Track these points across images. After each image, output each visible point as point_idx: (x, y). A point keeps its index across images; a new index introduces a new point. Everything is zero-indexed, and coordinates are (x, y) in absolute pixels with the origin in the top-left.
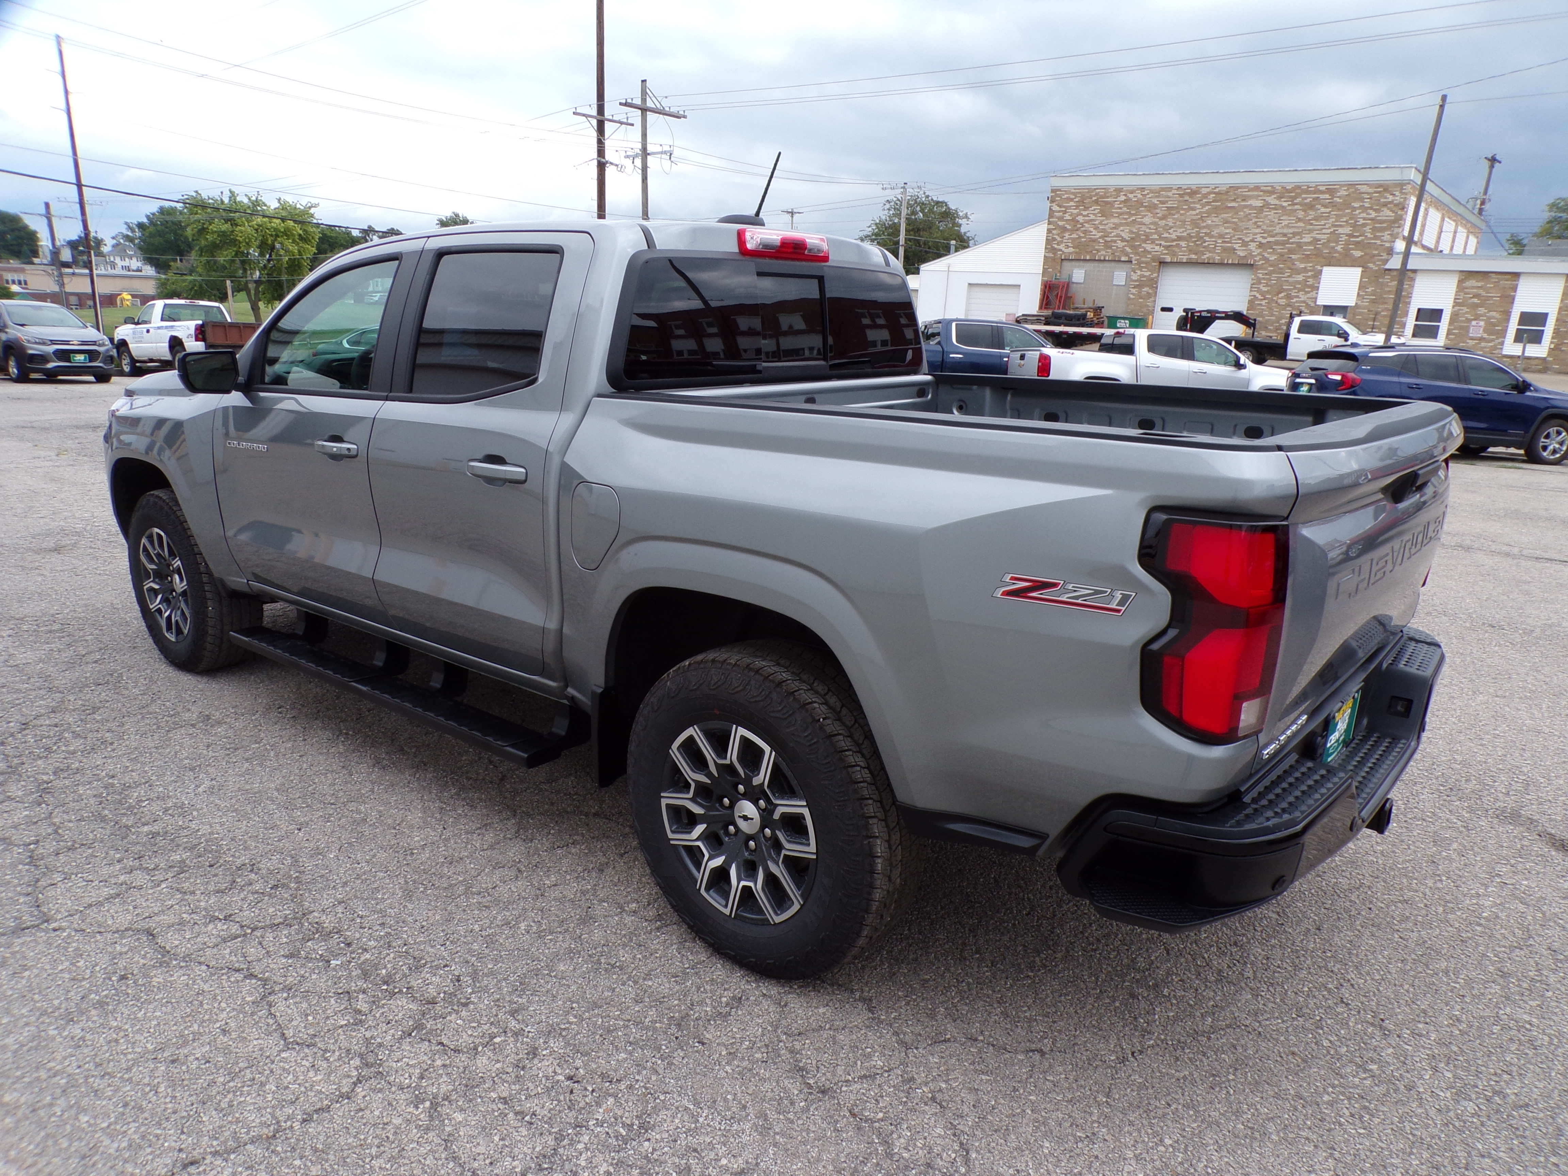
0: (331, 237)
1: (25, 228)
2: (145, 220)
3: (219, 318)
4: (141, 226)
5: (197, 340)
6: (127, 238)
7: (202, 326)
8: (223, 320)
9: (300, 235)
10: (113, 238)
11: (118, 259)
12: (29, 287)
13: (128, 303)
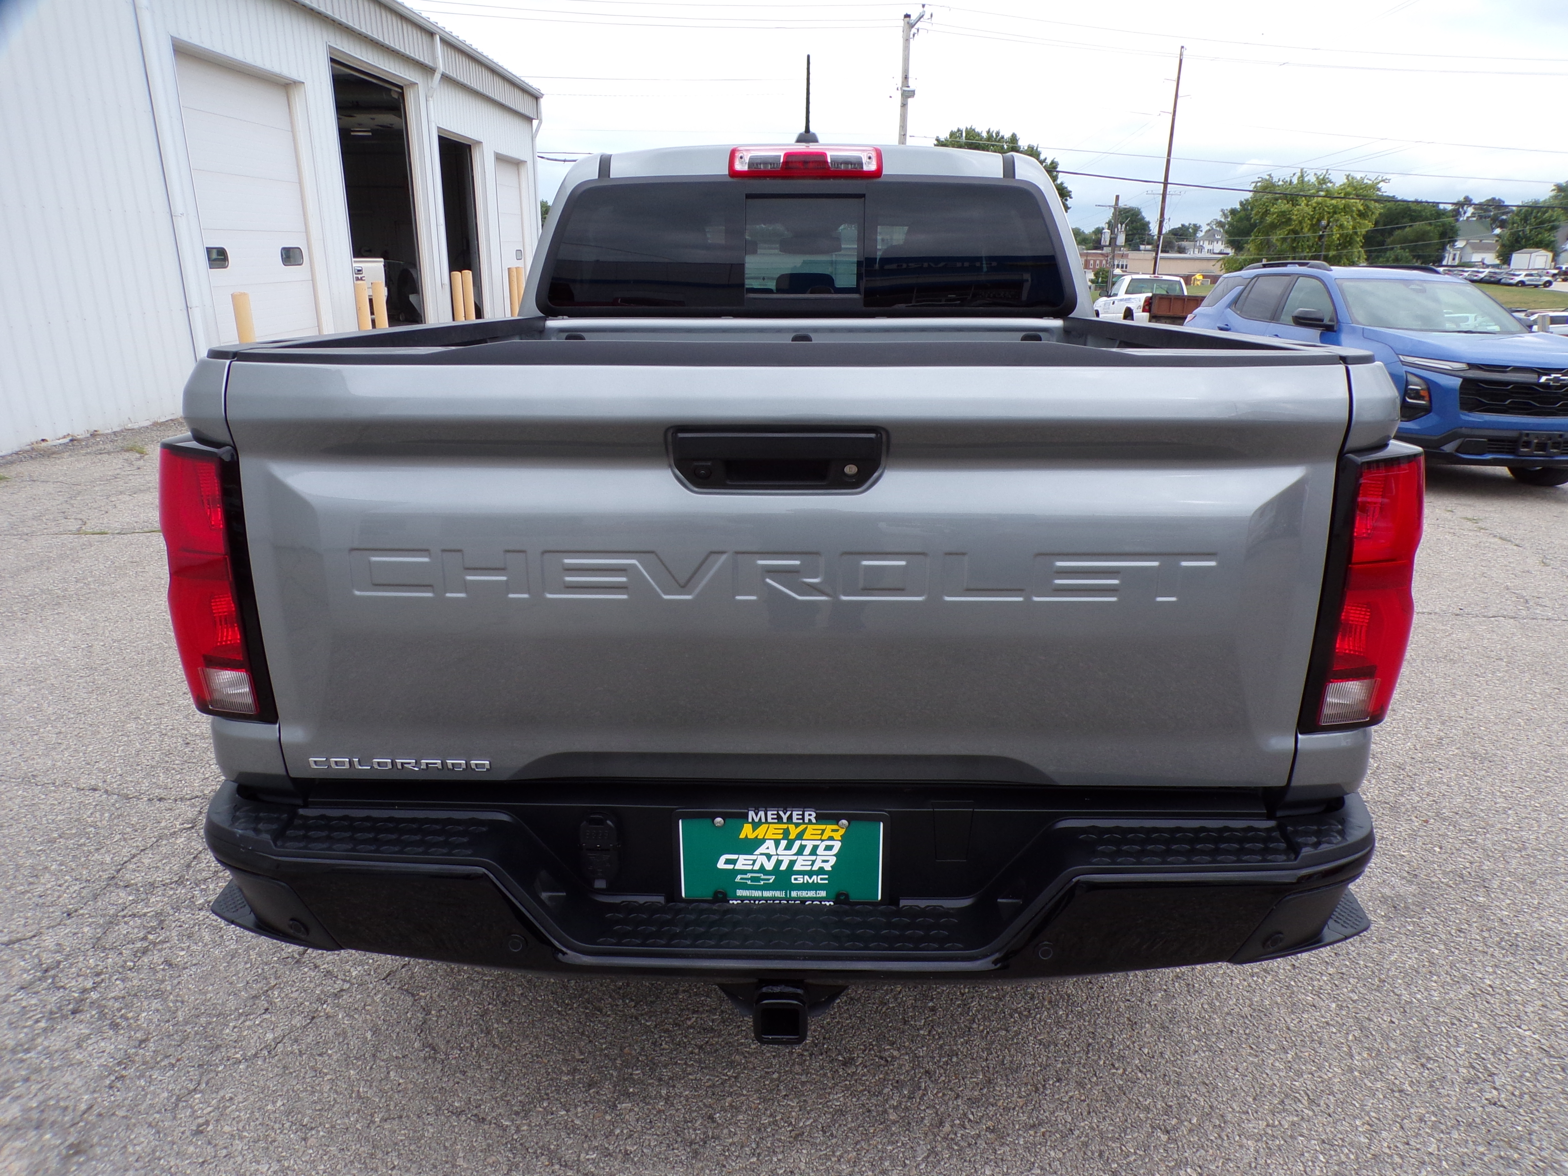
0: (1415, 211)
1: (1142, 219)
2: (1238, 207)
3: (1177, 292)
4: (1233, 212)
5: (1144, 311)
6: (1220, 224)
7: (1151, 298)
8: (1180, 294)
9: (1359, 211)
11: (1206, 243)
12: (1128, 270)
13: (1199, 283)
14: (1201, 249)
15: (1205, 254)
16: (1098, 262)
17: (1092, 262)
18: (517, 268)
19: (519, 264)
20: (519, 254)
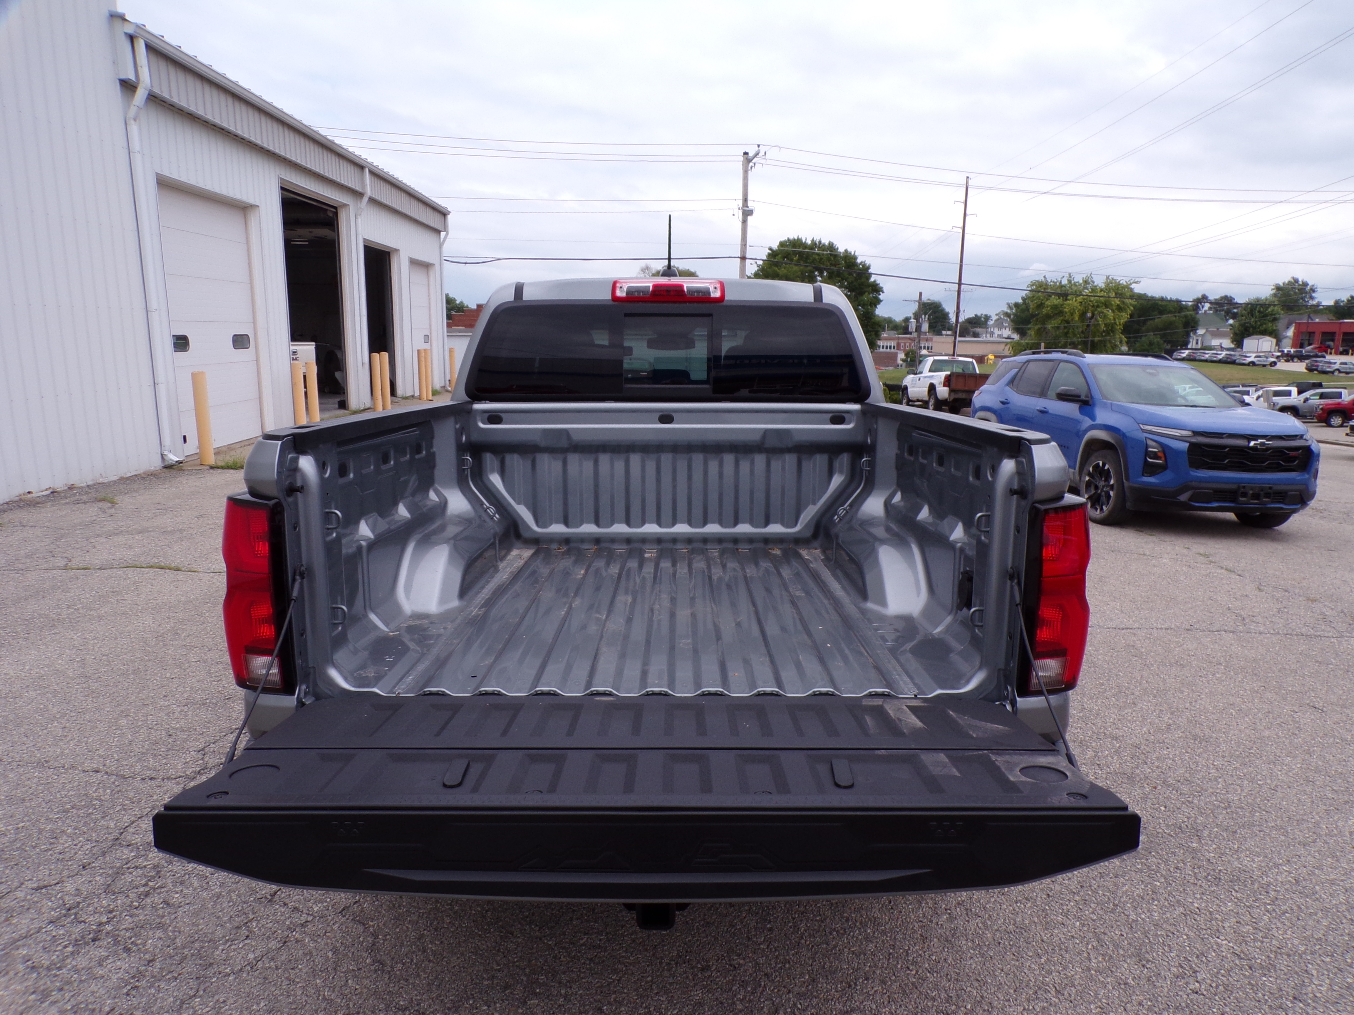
0: (1161, 306)
1: (943, 310)
2: (1020, 302)
3: (970, 371)
4: (1016, 305)
5: (944, 385)
6: (1007, 314)
7: (950, 376)
8: (974, 372)
9: (1118, 305)
10: (997, 315)
11: (996, 329)
12: (933, 350)
13: (990, 362)
14: (992, 334)
15: (995, 338)
16: (907, 344)
17: (902, 344)
18: (425, 350)
19: (427, 346)
20: (427, 338)
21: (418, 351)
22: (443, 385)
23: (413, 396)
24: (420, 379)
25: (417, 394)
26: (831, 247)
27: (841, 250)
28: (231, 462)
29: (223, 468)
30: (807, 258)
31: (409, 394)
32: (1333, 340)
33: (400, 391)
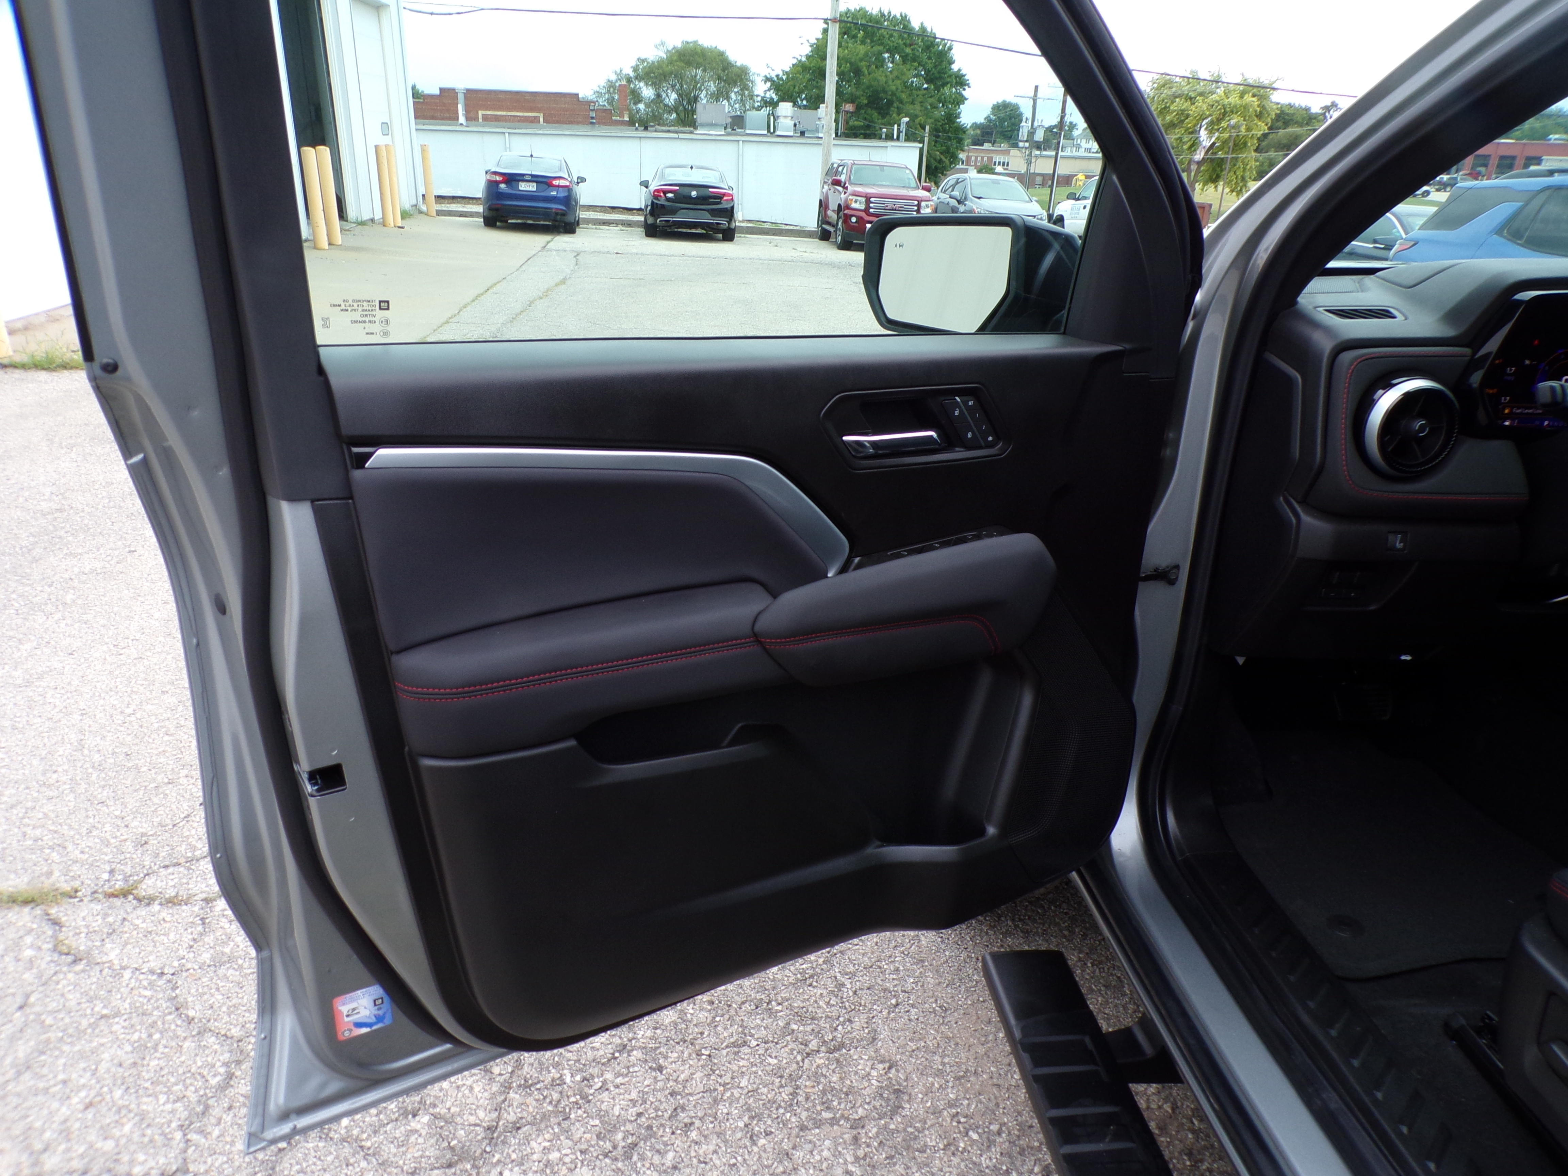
1: (1018, 112)
9: (1256, 111)
11: (1084, 141)
12: (1009, 168)
13: (1081, 183)
14: (1078, 147)
15: (1082, 153)
16: (979, 159)
17: (973, 158)
18: (386, 146)
19: (387, 140)
20: (386, 128)
21: (376, 147)
22: (414, 202)
23: (372, 220)
24: (381, 193)
25: (378, 216)
26: (904, 20)
27: (916, 25)
28: (40, 355)
29: (24, 367)
30: (873, 34)
31: (366, 216)
32: (1486, 166)
33: (352, 212)
